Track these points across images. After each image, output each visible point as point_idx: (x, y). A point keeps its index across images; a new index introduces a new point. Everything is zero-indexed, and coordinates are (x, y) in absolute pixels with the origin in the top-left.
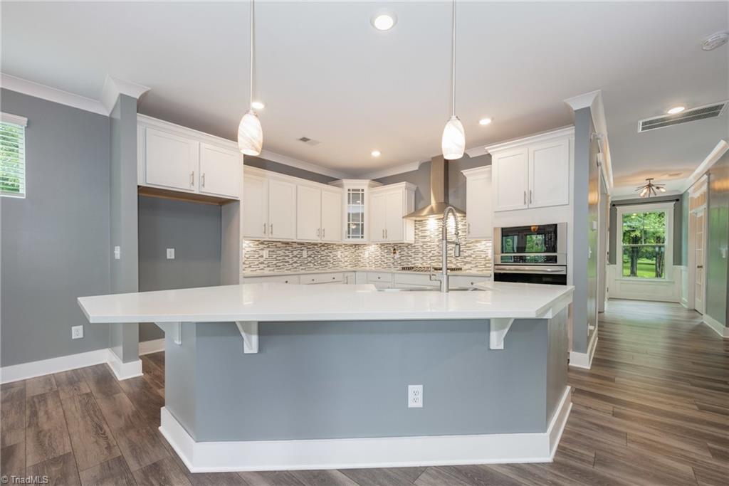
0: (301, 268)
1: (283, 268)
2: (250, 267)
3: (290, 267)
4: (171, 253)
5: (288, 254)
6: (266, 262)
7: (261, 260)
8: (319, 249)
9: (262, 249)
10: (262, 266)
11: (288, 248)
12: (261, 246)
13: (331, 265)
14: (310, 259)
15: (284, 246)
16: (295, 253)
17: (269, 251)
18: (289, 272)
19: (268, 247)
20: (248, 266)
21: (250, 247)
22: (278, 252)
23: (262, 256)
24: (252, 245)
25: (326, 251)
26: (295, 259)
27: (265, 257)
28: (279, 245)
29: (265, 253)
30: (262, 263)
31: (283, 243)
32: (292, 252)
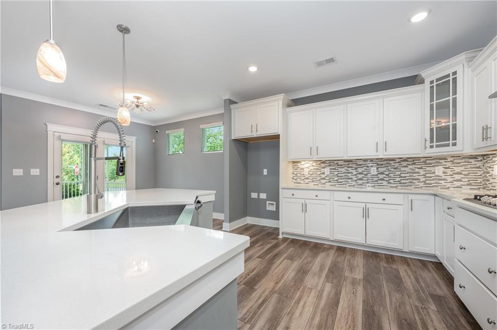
0: (368, 185)
1: (346, 184)
2: (313, 181)
3: (354, 183)
4: (265, 172)
5: (351, 171)
6: (327, 178)
7: (323, 176)
8: (397, 165)
9: (324, 168)
10: (323, 181)
11: (350, 165)
12: (323, 165)
13: (421, 184)
14: (381, 176)
15: (347, 163)
16: (360, 170)
17: (331, 169)
18: (353, 189)
19: (330, 165)
20: (311, 181)
21: (313, 166)
22: (340, 170)
23: (324, 173)
24: (314, 164)
25: (410, 167)
26: (360, 176)
27: (326, 174)
28: (340, 163)
29: (327, 171)
30: (324, 179)
31: (345, 161)
32: (356, 169)
